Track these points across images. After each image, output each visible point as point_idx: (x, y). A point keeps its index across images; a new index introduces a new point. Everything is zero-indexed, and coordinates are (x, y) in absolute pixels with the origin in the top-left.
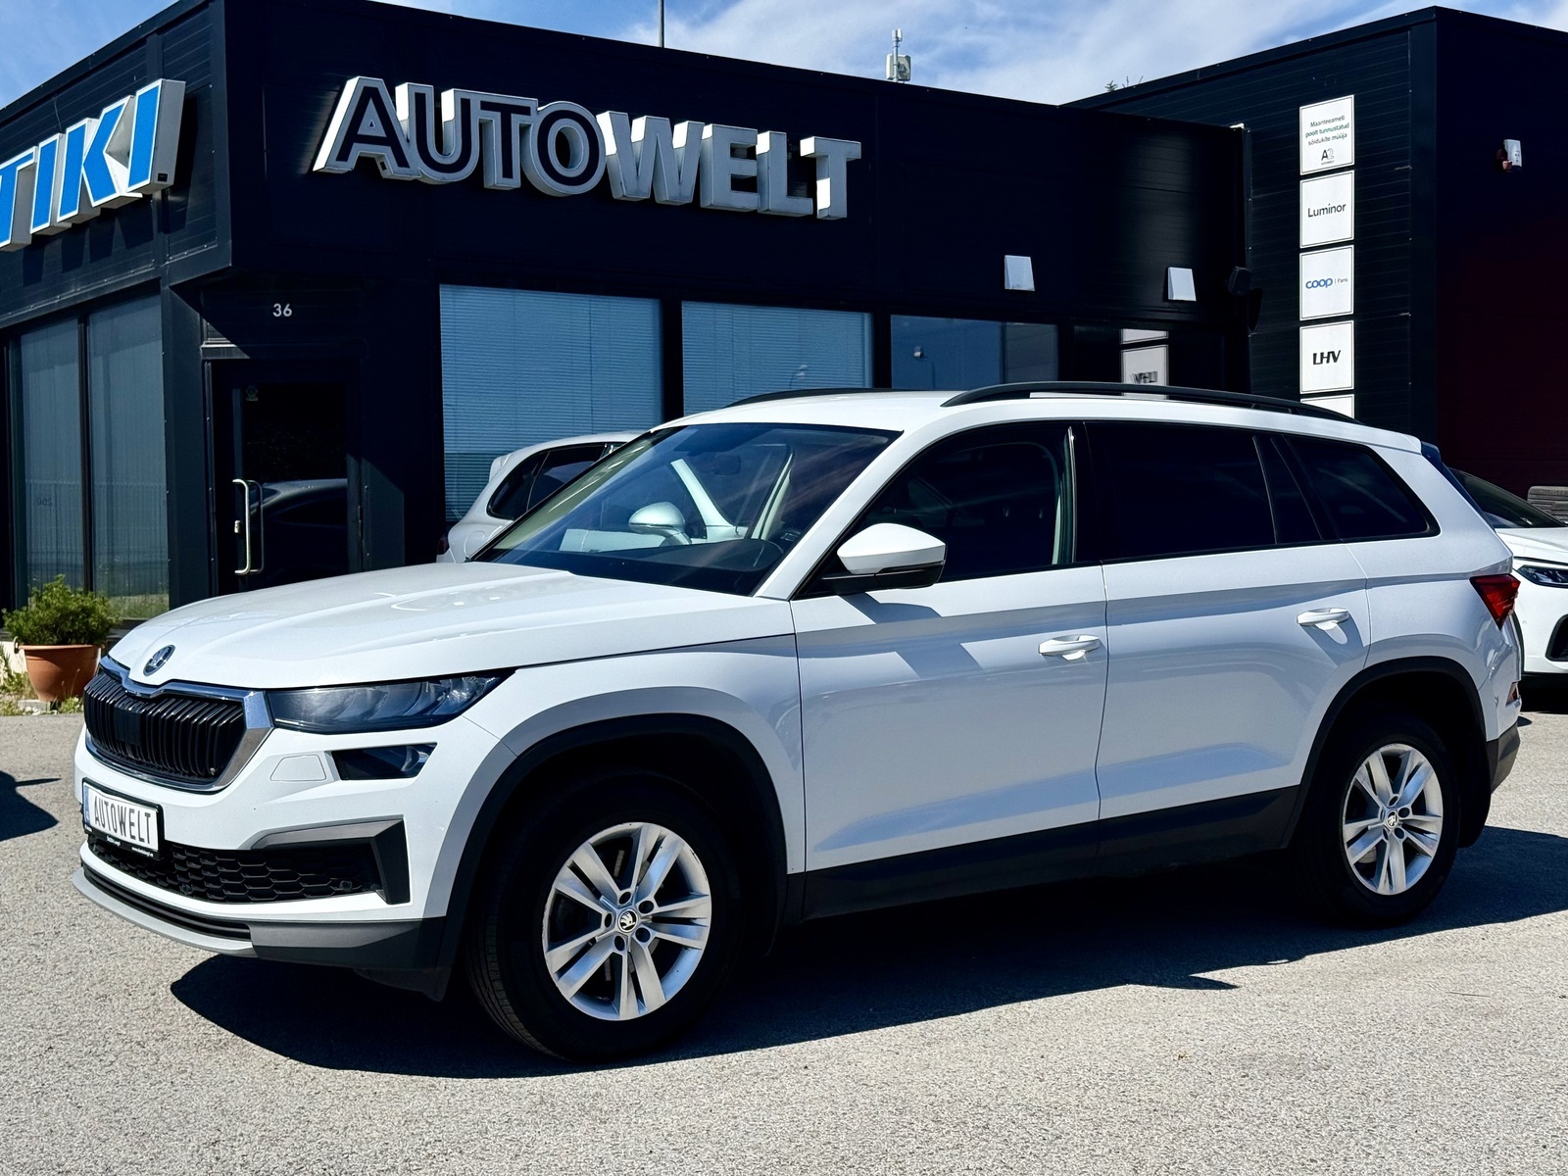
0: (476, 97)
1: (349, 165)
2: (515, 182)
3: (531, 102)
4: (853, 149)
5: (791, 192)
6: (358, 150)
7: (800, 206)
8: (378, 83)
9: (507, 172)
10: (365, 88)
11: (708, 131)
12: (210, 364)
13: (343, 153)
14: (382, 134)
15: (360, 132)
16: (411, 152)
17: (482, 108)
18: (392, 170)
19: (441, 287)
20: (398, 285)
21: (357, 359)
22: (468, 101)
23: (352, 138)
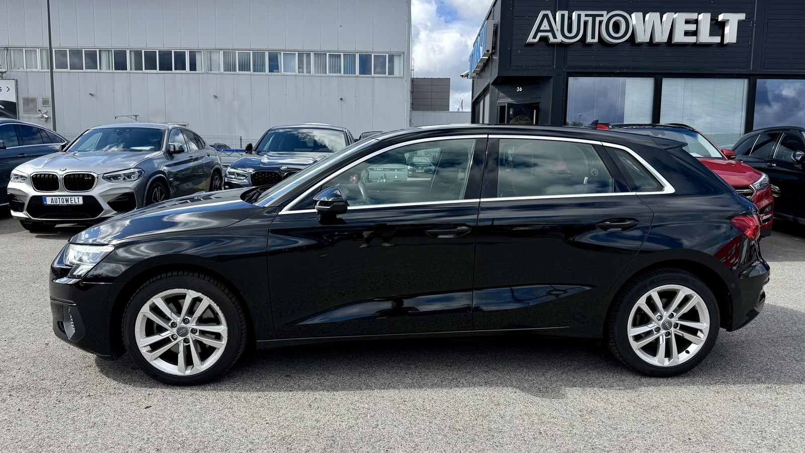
0: (583, 13)
1: (536, 40)
2: (596, 40)
3: (605, 13)
4: (742, 16)
5: (712, 34)
6: (540, 34)
7: (717, 39)
8: (549, 13)
9: (593, 37)
10: (544, 14)
11: (676, 15)
12: (499, 107)
13: (534, 37)
14: (548, 28)
15: (542, 28)
16: (558, 34)
17: (585, 16)
18: (552, 40)
19: (569, 78)
20: (552, 78)
21: (538, 103)
22: (580, 14)
23: (538, 30)
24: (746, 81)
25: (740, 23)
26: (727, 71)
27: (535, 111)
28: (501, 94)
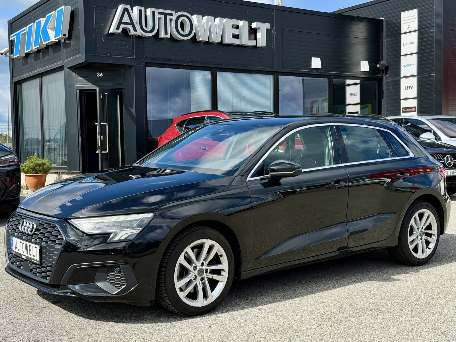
0: (157, 11)
1: (120, 31)
2: (168, 36)
3: (173, 12)
4: (268, 26)
5: (249, 39)
6: (122, 26)
7: (253, 43)
8: (128, 7)
9: (166, 33)
10: (124, 8)
11: (225, 20)
12: (79, 90)
13: (118, 28)
14: (130, 22)
15: (123, 21)
16: (138, 27)
17: (158, 14)
18: (132, 32)
19: (147, 68)
20: (134, 67)
21: (122, 89)
22: (155, 12)
23: (120, 22)
24: (271, 77)
25: (267, 30)
26: (260, 68)
27: (118, 96)
28: (79, 78)
